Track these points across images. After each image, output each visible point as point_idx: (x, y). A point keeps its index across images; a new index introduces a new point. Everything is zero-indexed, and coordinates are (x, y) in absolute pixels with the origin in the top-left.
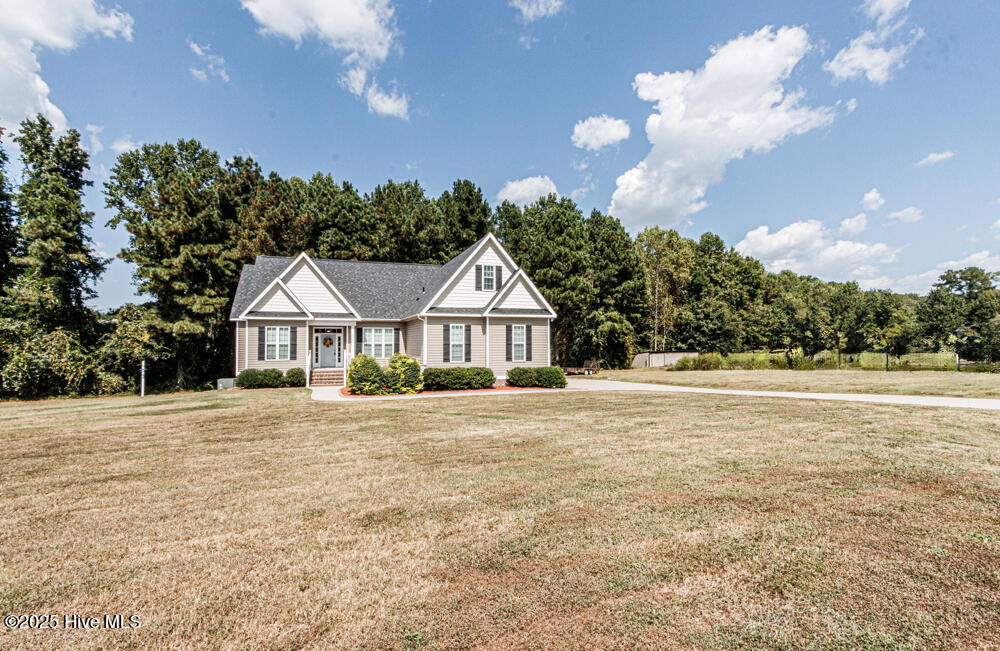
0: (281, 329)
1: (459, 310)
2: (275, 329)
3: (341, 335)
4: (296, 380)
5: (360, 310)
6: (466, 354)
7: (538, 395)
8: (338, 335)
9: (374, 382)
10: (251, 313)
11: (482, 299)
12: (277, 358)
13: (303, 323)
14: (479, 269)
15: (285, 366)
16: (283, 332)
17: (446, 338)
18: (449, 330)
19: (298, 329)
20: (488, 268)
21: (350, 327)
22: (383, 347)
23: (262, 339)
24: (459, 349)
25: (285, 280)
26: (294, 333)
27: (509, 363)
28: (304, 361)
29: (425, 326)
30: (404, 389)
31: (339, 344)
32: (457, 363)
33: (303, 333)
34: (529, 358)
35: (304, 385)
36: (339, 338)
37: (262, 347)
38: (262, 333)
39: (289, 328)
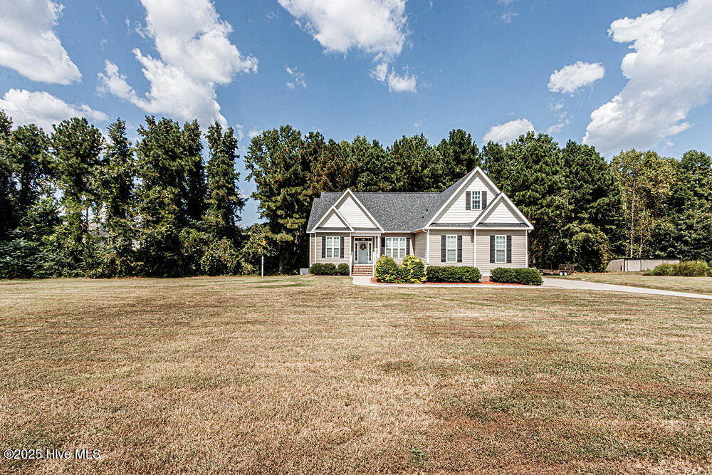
0: (335, 238)
1: (453, 225)
2: (331, 238)
3: (371, 242)
4: (344, 271)
5: (383, 226)
6: (458, 257)
7: (518, 289)
8: (369, 242)
9: (392, 275)
10: (317, 228)
11: (471, 216)
12: (333, 257)
13: (348, 234)
14: (468, 194)
15: (337, 262)
16: (336, 240)
17: (444, 245)
18: (445, 239)
19: (345, 238)
20: (477, 193)
21: (377, 237)
22: (399, 251)
23: (324, 244)
24: (453, 252)
25: (337, 207)
26: (342, 241)
27: (492, 264)
28: (349, 259)
29: (428, 236)
30: (413, 280)
31: (370, 248)
32: (452, 263)
33: (348, 240)
34: (509, 261)
35: (348, 274)
36: (370, 244)
37: (324, 249)
38: (324, 240)
39: (340, 237)
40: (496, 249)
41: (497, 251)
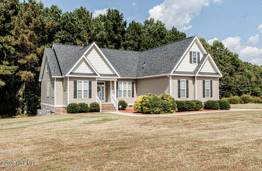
0: (84, 82)
1: (185, 73)
2: (81, 82)
8: (102, 85)
10: (71, 73)
12: (83, 98)
13: (94, 79)
14: (191, 53)
16: (86, 83)
17: (179, 86)
18: (180, 82)
19: (92, 82)
20: (195, 53)
23: (75, 87)
24: (184, 91)
25: (86, 55)
26: (90, 83)
27: (204, 98)
31: (103, 91)
33: (95, 84)
35: (99, 111)
36: (103, 87)
37: (75, 91)
38: (75, 83)
39: (88, 81)
40: (206, 89)
41: (206, 90)
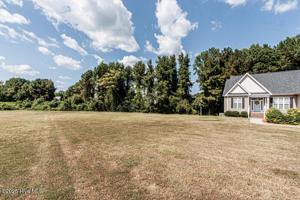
2: (237, 99)
3: (263, 100)
4: (244, 115)
5: (271, 91)
8: (261, 100)
9: (279, 119)
10: (229, 94)
12: (238, 108)
13: (247, 96)
15: (240, 110)
16: (239, 99)
19: (245, 98)
21: (267, 98)
22: (284, 105)
23: (232, 102)
25: (240, 83)
26: (243, 100)
28: (247, 109)
30: (296, 123)
31: (262, 104)
33: (247, 100)
35: (247, 117)
36: (262, 102)
37: (232, 104)
38: (232, 100)
39: (242, 98)
